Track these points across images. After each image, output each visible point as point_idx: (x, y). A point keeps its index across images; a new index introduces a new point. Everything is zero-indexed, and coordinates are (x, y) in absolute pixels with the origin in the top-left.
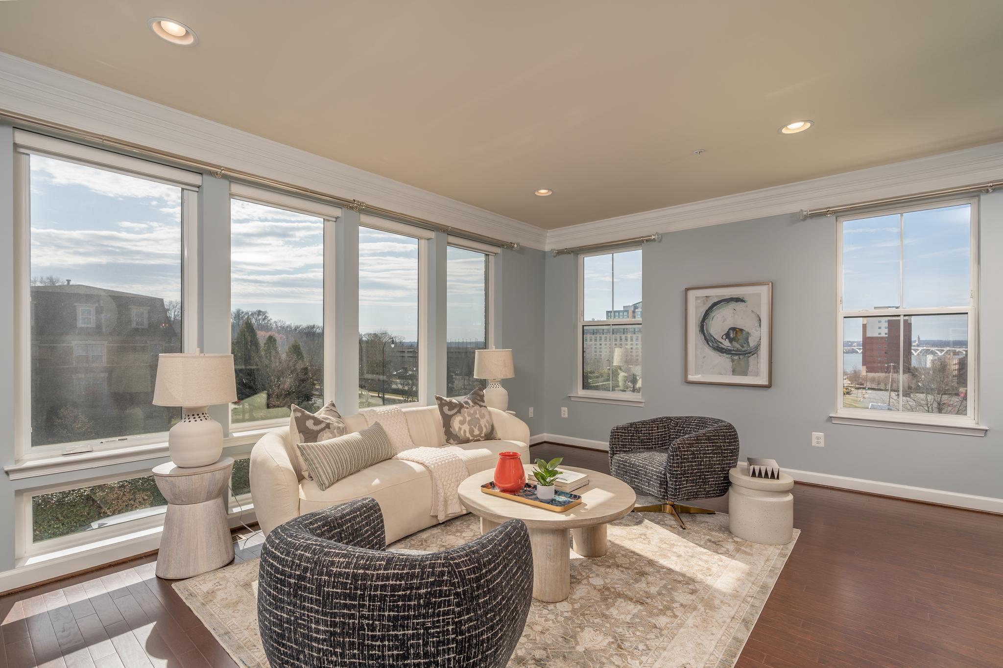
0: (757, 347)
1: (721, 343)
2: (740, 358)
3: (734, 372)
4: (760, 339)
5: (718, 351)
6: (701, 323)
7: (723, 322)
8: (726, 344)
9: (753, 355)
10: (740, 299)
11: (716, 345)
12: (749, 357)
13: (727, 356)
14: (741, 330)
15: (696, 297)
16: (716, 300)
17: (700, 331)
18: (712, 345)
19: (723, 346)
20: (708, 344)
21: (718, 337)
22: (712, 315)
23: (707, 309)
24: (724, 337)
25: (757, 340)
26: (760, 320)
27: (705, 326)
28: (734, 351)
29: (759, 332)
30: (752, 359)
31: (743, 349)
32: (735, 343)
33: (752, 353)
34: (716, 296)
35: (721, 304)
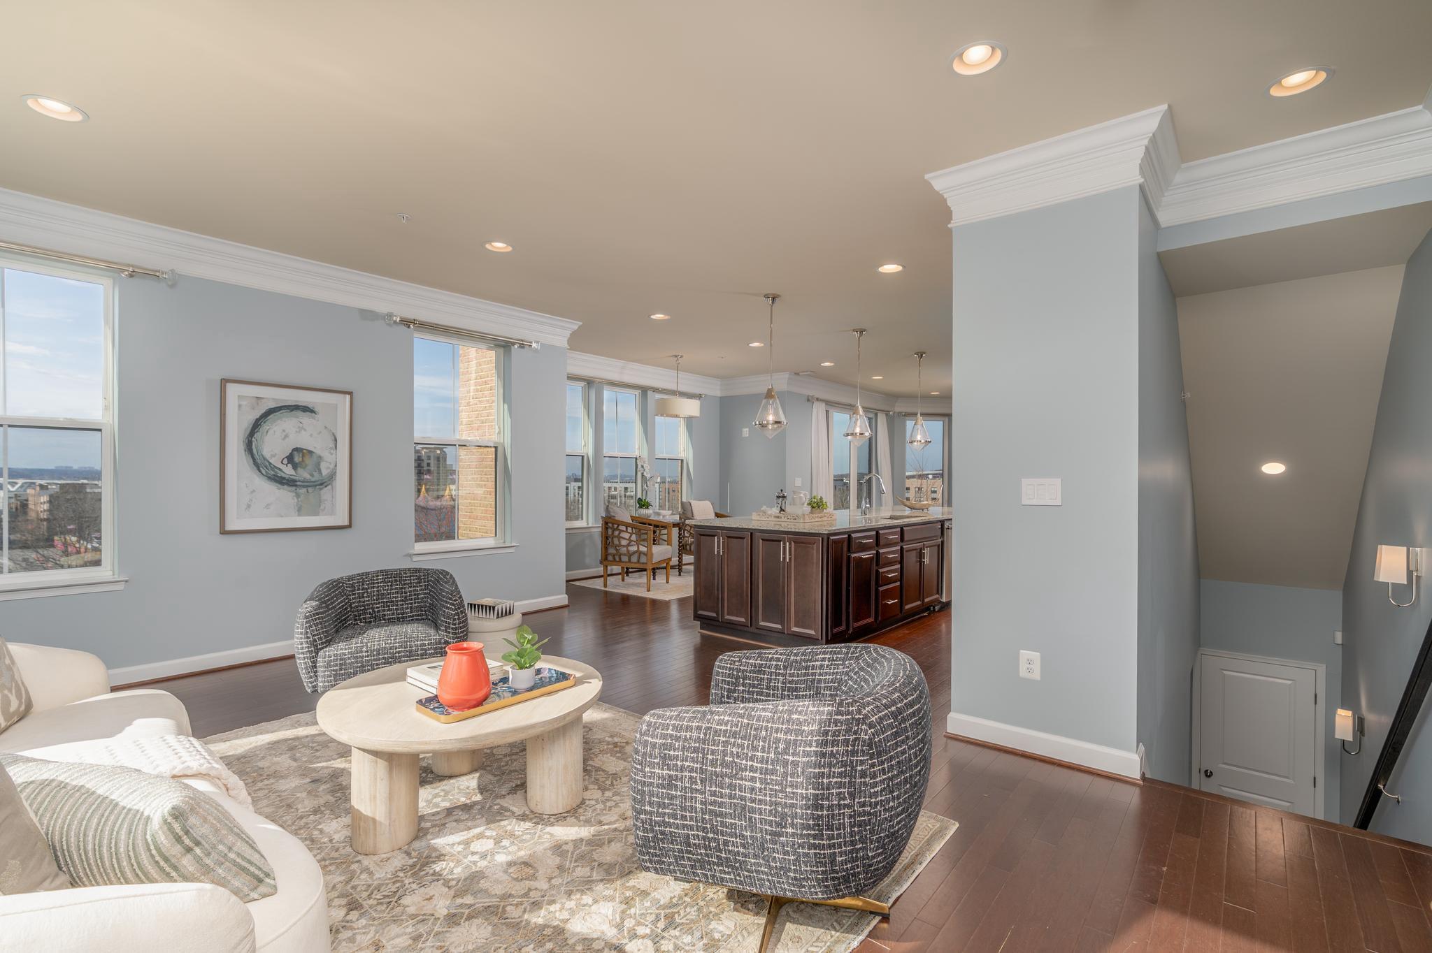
0: (332, 476)
1: (280, 470)
2: (308, 492)
3: (300, 511)
4: (336, 466)
5: (276, 481)
6: (248, 437)
7: (284, 439)
8: (288, 471)
9: (326, 487)
10: (308, 408)
11: (273, 473)
12: (321, 489)
13: (290, 488)
14: (310, 452)
15: (239, 396)
16: (273, 405)
17: (245, 451)
18: (266, 472)
19: (284, 475)
20: (260, 471)
21: (275, 462)
22: (265, 427)
23: (258, 417)
24: (285, 461)
25: (332, 466)
26: (336, 440)
27: (254, 444)
28: (299, 481)
29: (334, 455)
30: (325, 493)
31: (313, 479)
32: (302, 470)
33: (325, 484)
34: (273, 399)
35: (281, 412)
